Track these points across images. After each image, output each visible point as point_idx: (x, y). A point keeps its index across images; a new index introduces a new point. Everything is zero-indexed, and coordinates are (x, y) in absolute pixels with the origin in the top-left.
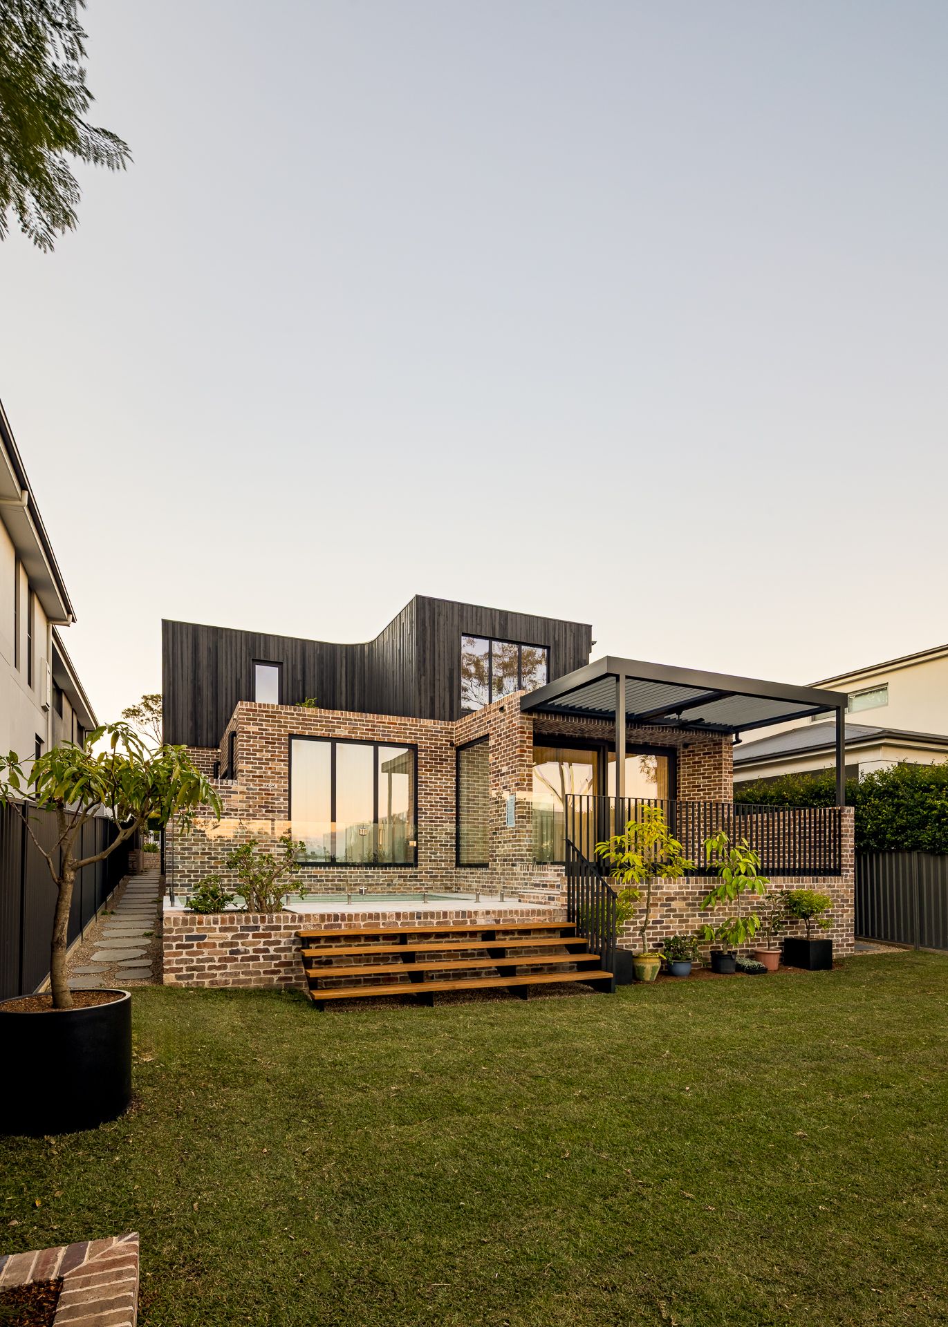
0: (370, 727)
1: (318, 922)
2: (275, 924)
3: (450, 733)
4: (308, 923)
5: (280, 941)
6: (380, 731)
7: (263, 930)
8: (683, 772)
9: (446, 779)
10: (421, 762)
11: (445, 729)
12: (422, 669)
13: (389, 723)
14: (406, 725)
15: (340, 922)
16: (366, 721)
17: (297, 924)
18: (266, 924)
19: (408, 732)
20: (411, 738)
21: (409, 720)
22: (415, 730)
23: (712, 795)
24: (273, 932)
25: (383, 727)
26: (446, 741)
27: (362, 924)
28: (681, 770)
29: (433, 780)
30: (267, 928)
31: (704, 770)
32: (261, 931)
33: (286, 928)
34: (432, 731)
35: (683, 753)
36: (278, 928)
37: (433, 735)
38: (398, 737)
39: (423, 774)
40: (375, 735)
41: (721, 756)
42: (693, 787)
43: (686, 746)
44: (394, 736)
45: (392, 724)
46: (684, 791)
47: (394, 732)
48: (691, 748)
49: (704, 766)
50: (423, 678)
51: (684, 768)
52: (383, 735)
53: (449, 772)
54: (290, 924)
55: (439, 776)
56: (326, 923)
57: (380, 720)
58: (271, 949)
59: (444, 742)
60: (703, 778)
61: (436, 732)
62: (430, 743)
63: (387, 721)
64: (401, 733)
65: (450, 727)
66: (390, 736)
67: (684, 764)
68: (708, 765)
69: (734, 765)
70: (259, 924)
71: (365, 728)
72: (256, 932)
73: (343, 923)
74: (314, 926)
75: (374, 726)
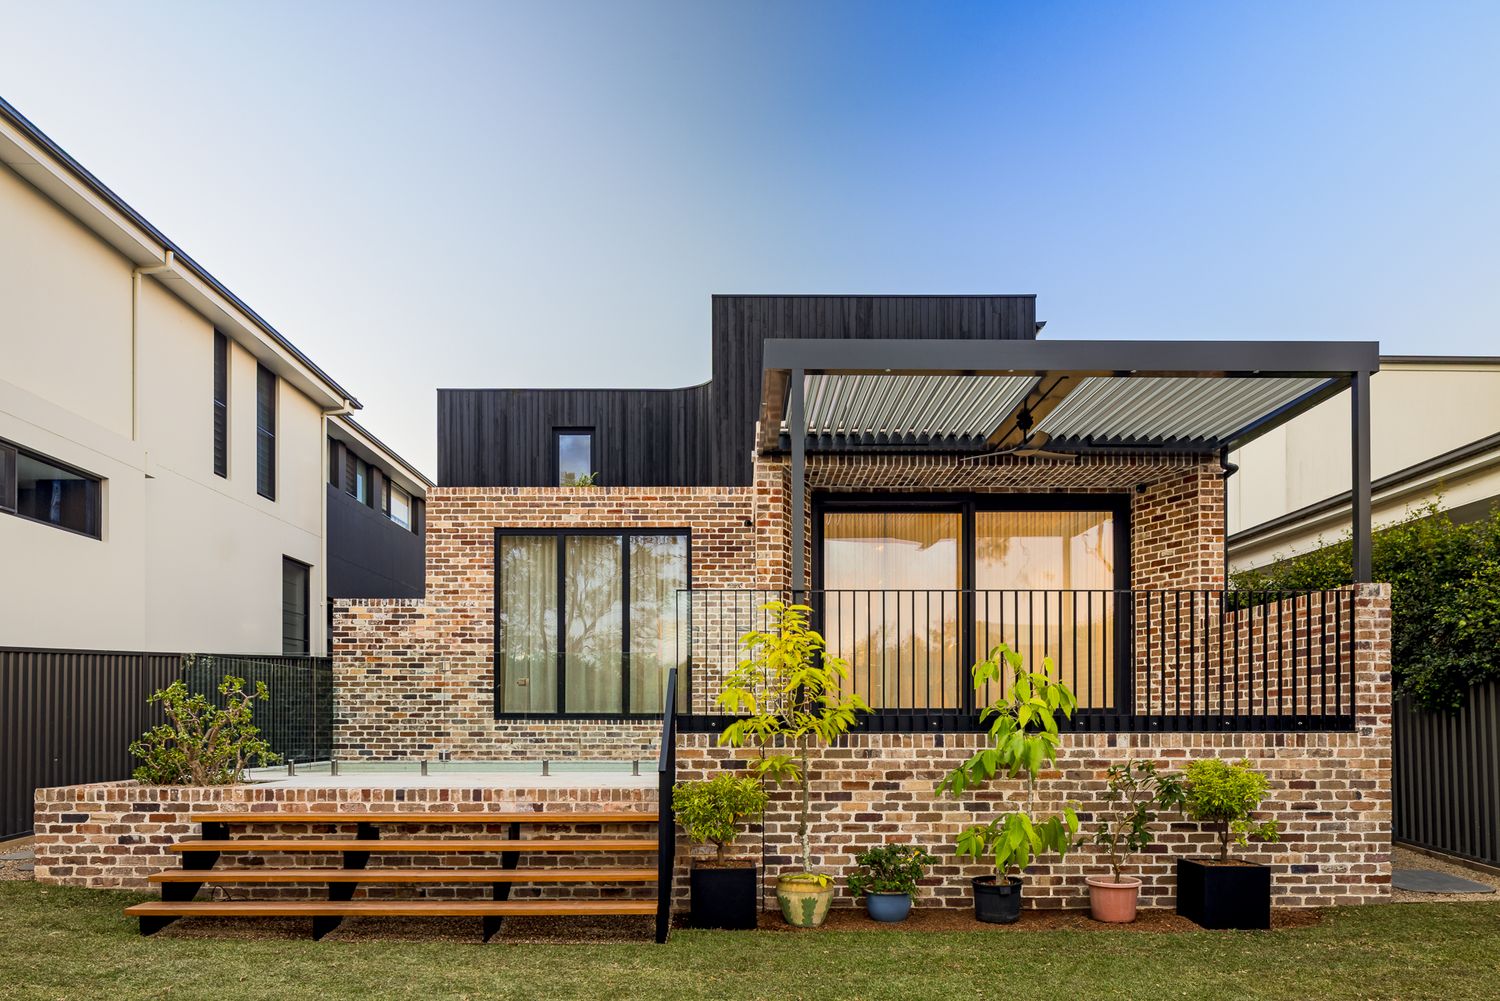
0: (615, 508)
1: (242, 801)
2: (180, 802)
3: (745, 505)
4: (227, 802)
5: (188, 827)
6: (630, 512)
7: (165, 810)
8: (1140, 536)
9: (738, 579)
10: (697, 555)
11: (737, 499)
13: (644, 499)
14: (671, 498)
15: (274, 801)
16: (609, 499)
17: (211, 802)
18: (169, 801)
19: (675, 509)
20: (680, 518)
21: (676, 491)
22: (686, 505)
23: (1183, 577)
24: (177, 814)
25: (635, 505)
26: (738, 518)
27: (309, 805)
28: (1136, 534)
29: (717, 582)
30: (170, 807)
31: (1171, 530)
32: (161, 812)
33: (197, 808)
34: (714, 505)
35: (1139, 501)
36: (185, 808)
37: (716, 511)
38: (659, 518)
39: (700, 573)
40: (622, 518)
41: (1196, 501)
42: (1153, 564)
43: (1142, 488)
44: (652, 518)
45: (649, 499)
46: (1140, 574)
47: (652, 512)
48: (1150, 491)
49: (1170, 522)
51: (1140, 531)
52: (634, 518)
53: (744, 567)
54: (202, 802)
55: (727, 576)
56: (255, 802)
57: (630, 495)
58: (176, 837)
59: (735, 521)
60: (1169, 546)
61: (720, 505)
62: (712, 525)
63: (641, 495)
64: (664, 511)
65: (745, 495)
66: (646, 518)
67: (1140, 523)
68: (1177, 521)
70: (158, 801)
71: (606, 509)
72: (155, 813)
73: (280, 804)
74: (237, 806)
75: (621, 505)
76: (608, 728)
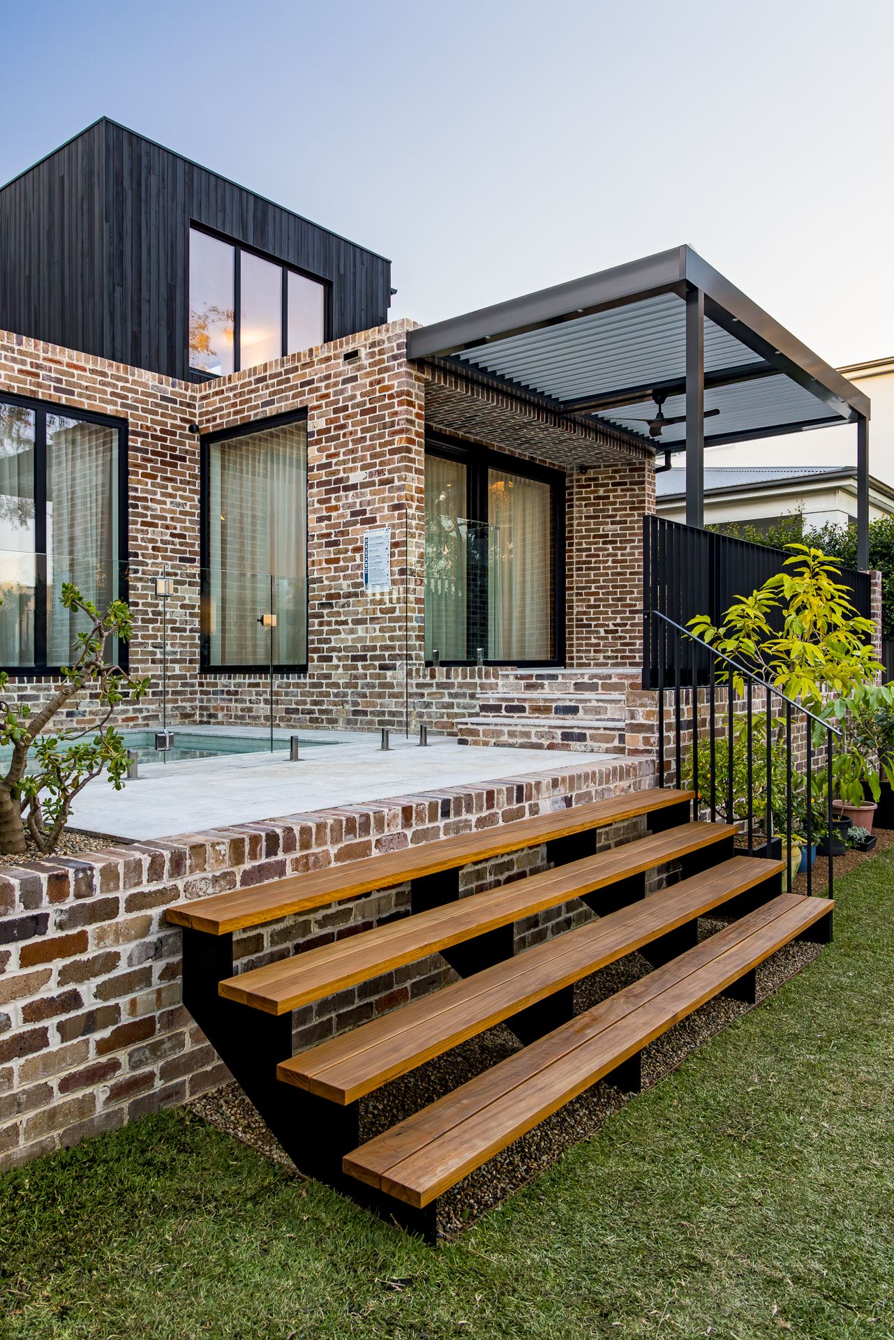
0: (28, 368)
1: (225, 868)
2: (98, 896)
3: (189, 405)
4: (198, 875)
5: (117, 956)
6: (50, 379)
7: (61, 926)
8: (578, 513)
9: (182, 497)
10: (135, 458)
11: (181, 395)
12: (117, 272)
13: (69, 365)
14: (104, 374)
15: (280, 856)
16: (20, 352)
17: (166, 882)
18: (71, 902)
19: (109, 390)
20: (115, 404)
21: (111, 365)
22: (123, 388)
23: (628, 550)
24: (91, 929)
25: (57, 371)
26: (183, 420)
27: (333, 850)
28: (575, 509)
29: (158, 497)
30: (74, 916)
31: (614, 510)
32: (52, 933)
33: (135, 903)
34: (155, 396)
35: (578, 480)
36: (108, 909)
37: (157, 405)
38: (89, 397)
39: (139, 482)
40: (39, 385)
41: (644, 489)
42: (595, 537)
43: (583, 469)
44: (80, 395)
45: (76, 367)
46: (580, 544)
47: (80, 386)
48: (591, 473)
49: (614, 503)
50: (118, 290)
51: (580, 506)
52: (56, 389)
53: (189, 483)
54: (146, 887)
55: (170, 490)
56: (248, 865)
57: (50, 355)
58: (87, 989)
59: (178, 422)
60: (613, 523)
61: (163, 398)
62: (153, 421)
63: (66, 360)
64: (95, 390)
65: (189, 393)
66: (72, 393)
67: (578, 499)
68: (621, 503)
69: (658, 503)
70: (46, 906)
71: (17, 367)
72: (37, 939)
73: (289, 857)
74: (216, 880)
75: (38, 366)
76: (19, 689)
